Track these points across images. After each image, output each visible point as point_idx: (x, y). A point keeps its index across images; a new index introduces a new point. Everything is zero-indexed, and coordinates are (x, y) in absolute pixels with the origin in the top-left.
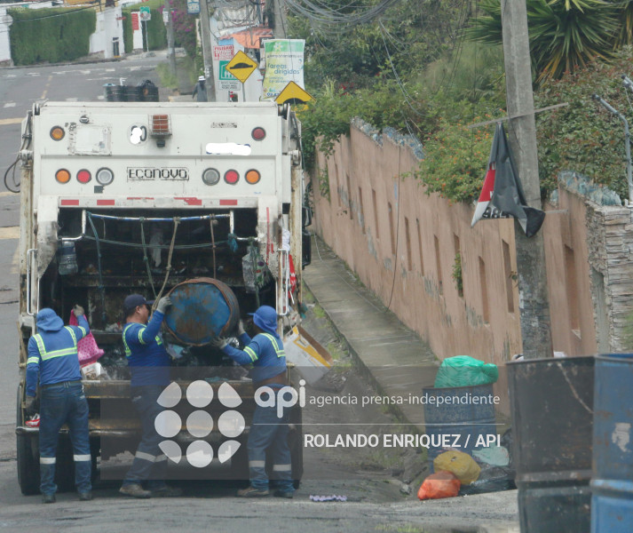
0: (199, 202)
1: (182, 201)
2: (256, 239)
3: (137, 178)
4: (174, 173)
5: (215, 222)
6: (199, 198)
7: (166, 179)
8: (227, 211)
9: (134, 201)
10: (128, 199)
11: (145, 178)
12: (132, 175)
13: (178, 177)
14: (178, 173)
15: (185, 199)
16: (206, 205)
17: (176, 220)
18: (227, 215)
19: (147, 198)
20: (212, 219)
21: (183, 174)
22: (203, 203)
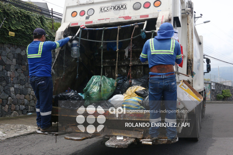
0: (130, 18)
1: (122, 18)
2: (155, 31)
3: (104, 11)
4: (120, 7)
5: (137, 26)
6: (130, 16)
7: (117, 10)
8: (144, 21)
9: (101, 20)
10: (98, 20)
11: (107, 10)
12: (102, 10)
13: (122, 8)
14: (122, 6)
15: (124, 17)
16: (134, 19)
17: (119, 28)
18: (143, 23)
19: (106, 19)
20: (136, 25)
21: (124, 7)
22: (132, 18)
